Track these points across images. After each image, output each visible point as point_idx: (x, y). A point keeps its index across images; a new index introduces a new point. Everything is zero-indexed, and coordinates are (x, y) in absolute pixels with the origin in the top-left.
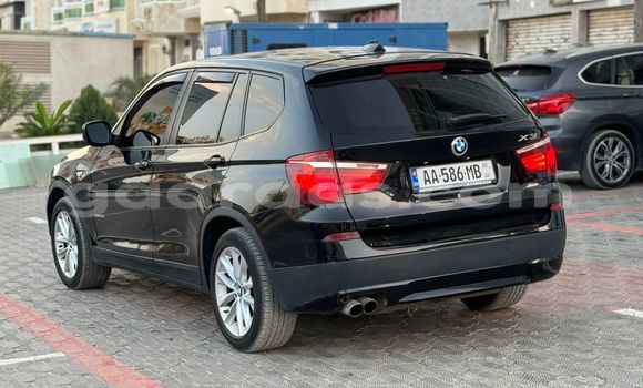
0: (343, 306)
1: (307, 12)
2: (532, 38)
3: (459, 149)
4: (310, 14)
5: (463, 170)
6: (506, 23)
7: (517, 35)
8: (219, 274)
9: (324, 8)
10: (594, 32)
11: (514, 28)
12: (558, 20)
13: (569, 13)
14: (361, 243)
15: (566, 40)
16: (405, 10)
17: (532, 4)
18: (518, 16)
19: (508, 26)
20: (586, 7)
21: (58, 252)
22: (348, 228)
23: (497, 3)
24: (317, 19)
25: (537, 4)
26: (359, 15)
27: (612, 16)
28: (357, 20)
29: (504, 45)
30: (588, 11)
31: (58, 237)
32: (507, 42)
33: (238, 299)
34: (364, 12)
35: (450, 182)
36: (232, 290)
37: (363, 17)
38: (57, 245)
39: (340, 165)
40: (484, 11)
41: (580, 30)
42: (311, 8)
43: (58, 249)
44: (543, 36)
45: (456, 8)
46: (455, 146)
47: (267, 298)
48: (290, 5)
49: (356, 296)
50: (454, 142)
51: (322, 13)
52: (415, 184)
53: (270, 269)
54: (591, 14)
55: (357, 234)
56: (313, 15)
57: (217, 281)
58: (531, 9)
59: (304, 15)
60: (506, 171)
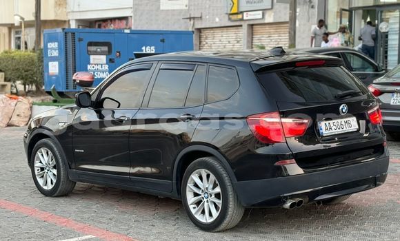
0: (284, 202)
1: (67, 20)
2: (217, 40)
3: (344, 111)
4: (69, 21)
5: (343, 123)
6: (199, 30)
7: (206, 38)
8: (190, 185)
9: (79, 18)
10: (256, 37)
11: (204, 34)
12: (233, 30)
13: (241, 26)
14: (296, 165)
15: (238, 42)
16: (135, 20)
17: (217, 20)
18: (208, 26)
19: (200, 32)
20: (251, 23)
21: (36, 174)
22: (289, 157)
23: (194, 18)
24: (73, 26)
25: (220, 20)
26: (101, 23)
27: (267, 28)
28: (100, 26)
29: (198, 43)
30: (252, 25)
31: (37, 164)
32: (200, 42)
33: (205, 200)
34: (105, 20)
35: (338, 130)
36: (199, 195)
37: (104, 24)
38: (36, 169)
39: (284, 120)
40: (186, 22)
41: (248, 36)
42: (70, 17)
43: (36, 172)
44: (223, 39)
45: (168, 20)
46: (342, 109)
47: (231, 199)
48: (56, 15)
49: (292, 197)
50: (341, 107)
51: (78, 21)
52: (321, 131)
53: (235, 181)
54: (254, 27)
55: (294, 161)
56: (71, 22)
57: (188, 189)
58: (216, 23)
59: (65, 21)
60: (363, 122)
